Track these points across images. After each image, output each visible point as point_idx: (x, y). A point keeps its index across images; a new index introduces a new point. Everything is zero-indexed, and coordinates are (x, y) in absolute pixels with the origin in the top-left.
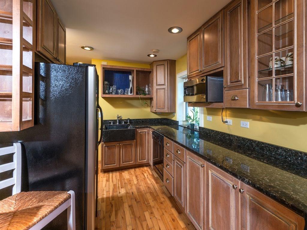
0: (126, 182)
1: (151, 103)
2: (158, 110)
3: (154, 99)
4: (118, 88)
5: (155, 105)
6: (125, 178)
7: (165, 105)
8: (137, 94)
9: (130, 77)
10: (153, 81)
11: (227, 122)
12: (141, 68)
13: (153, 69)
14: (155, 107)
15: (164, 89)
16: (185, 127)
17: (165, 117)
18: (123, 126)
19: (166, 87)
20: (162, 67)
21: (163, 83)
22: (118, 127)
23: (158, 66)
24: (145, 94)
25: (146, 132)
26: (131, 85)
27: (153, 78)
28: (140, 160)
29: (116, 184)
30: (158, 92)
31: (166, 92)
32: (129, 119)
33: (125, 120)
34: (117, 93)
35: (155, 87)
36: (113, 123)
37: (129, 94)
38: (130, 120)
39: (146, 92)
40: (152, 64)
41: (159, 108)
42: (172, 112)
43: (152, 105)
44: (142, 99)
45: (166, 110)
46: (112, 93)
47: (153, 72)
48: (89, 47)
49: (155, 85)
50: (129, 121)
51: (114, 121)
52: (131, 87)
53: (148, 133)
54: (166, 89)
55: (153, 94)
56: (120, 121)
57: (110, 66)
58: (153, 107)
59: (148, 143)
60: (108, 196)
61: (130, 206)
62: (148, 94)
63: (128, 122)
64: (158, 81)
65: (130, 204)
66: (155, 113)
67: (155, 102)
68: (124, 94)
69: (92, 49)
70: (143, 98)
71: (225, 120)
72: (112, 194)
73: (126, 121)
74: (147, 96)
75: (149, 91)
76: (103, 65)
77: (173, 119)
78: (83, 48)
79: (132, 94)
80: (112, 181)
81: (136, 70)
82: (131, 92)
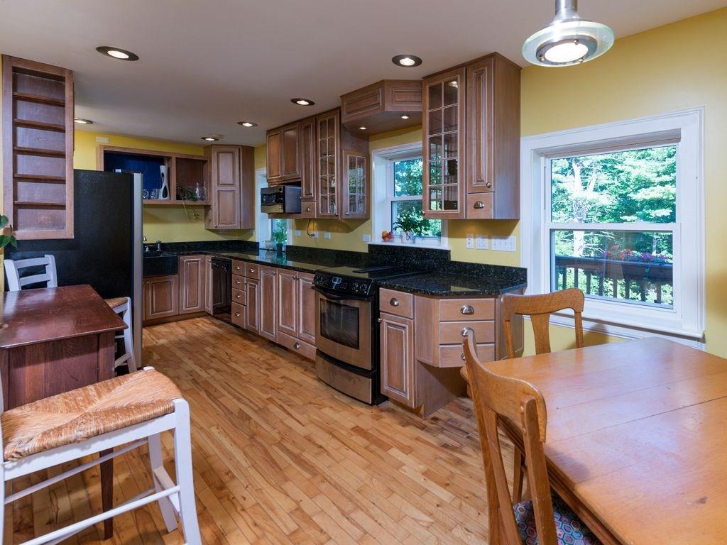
1: (206, 214)
2: (221, 226)
3: (213, 207)
5: (215, 217)
7: (234, 218)
8: (178, 198)
9: (163, 169)
10: (210, 177)
11: (313, 235)
12: (187, 155)
13: (211, 158)
14: (215, 221)
15: (233, 191)
16: (268, 250)
17: (236, 238)
19: (236, 188)
20: (229, 156)
21: (231, 182)
23: (221, 155)
24: (195, 200)
25: (198, 261)
26: (165, 184)
27: (211, 173)
28: (186, 307)
30: (221, 196)
31: (237, 196)
32: (160, 242)
33: (153, 244)
35: (215, 188)
37: (161, 198)
38: (163, 244)
39: (196, 194)
40: (208, 147)
41: (224, 222)
42: (248, 228)
43: (209, 217)
44: (188, 207)
45: (237, 226)
47: (211, 161)
49: (214, 183)
52: (165, 187)
53: (203, 263)
54: (237, 192)
55: (210, 199)
57: (121, 148)
58: (210, 221)
59: (203, 278)
62: (200, 199)
63: (159, 247)
64: (220, 178)
66: (215, 231)
67: (215, 213)
68: (149, 198)
70: (190, 205)
71: (311, 233)
74: (199, 203)
75: (202, 193)
76: (105, 146)
77: (251, 240)
79: (167, 198)
81: (177, 158)
82: (165, 195)
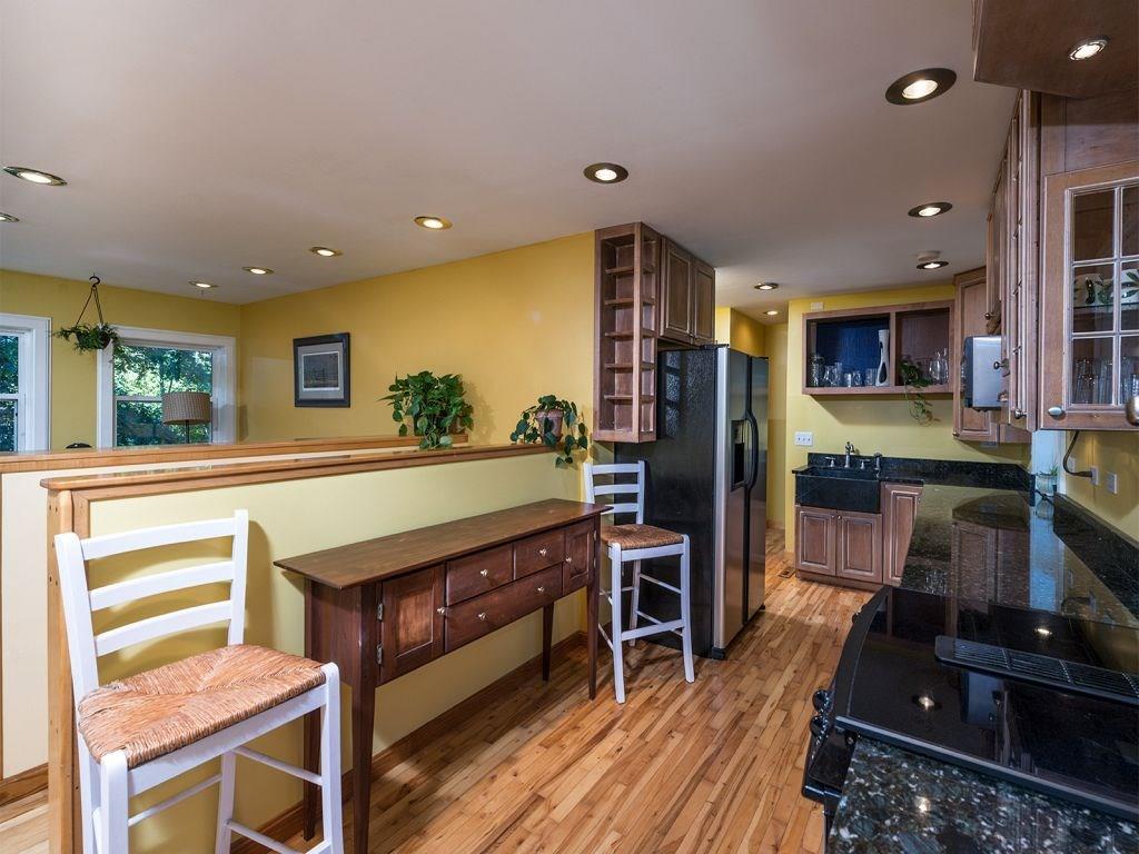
0: (838, 608)
2: (972, 435)
4: (845, 371)
6: (841, 603)
7: (986, 418)
8: (899, 382)
9: (882, 335)
12: (913, 305)
13: (953, 302)
16: (1043, 496)
18: (860, 474)
20: (981, 291)
22: (847, 473)
23: (967, 290)
25: (913, 496)
26: (883, 359)
27: (953, 330)
29: (813, 606)
32: (879, 456)
33: (870, 458)
34: (843, 384)
36: (835, 463)
37: (878, 383)
38: (884, 460)
41: (969, 426)
44: (911, 396)
45: (993, 435)
46: (828, 384)
47: (953, 309)
48: (768, 285)
50: (880, 462)
51: (839, 459)
52: (884, 364)
55: (951, 380)
56: (856, 459)
60: (785, 615)
61: (814, 644)
62: (938, 381)
63: (877, 464)
65: (818, 641)
68: (863, 384)
69: (774, 286)
72: (795, 615)
73: (870, 461)
74: (933, 389)
76: (809, 314)
78: (758, 287)
79: (885, 383)
80: (809, 598)
81: (897, 314)
82: (884, 377)
